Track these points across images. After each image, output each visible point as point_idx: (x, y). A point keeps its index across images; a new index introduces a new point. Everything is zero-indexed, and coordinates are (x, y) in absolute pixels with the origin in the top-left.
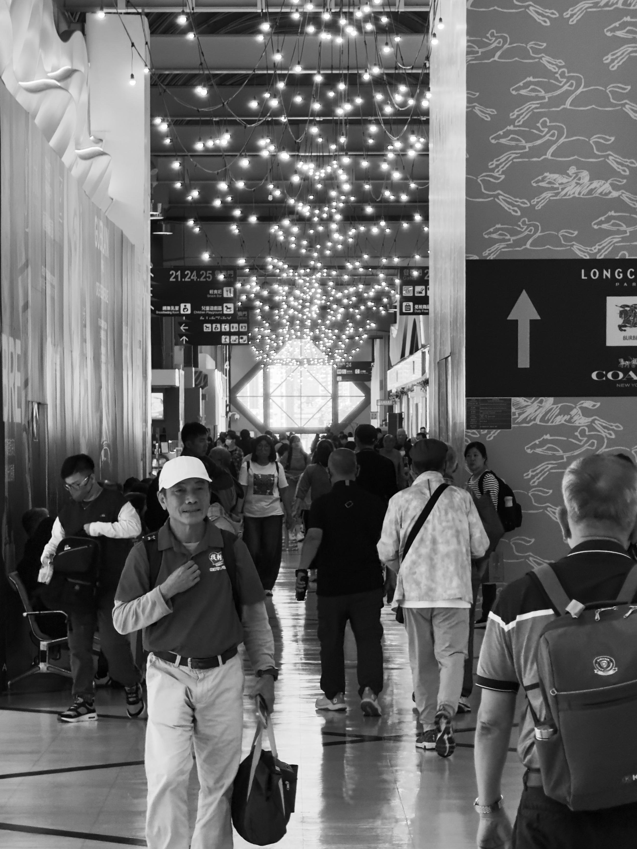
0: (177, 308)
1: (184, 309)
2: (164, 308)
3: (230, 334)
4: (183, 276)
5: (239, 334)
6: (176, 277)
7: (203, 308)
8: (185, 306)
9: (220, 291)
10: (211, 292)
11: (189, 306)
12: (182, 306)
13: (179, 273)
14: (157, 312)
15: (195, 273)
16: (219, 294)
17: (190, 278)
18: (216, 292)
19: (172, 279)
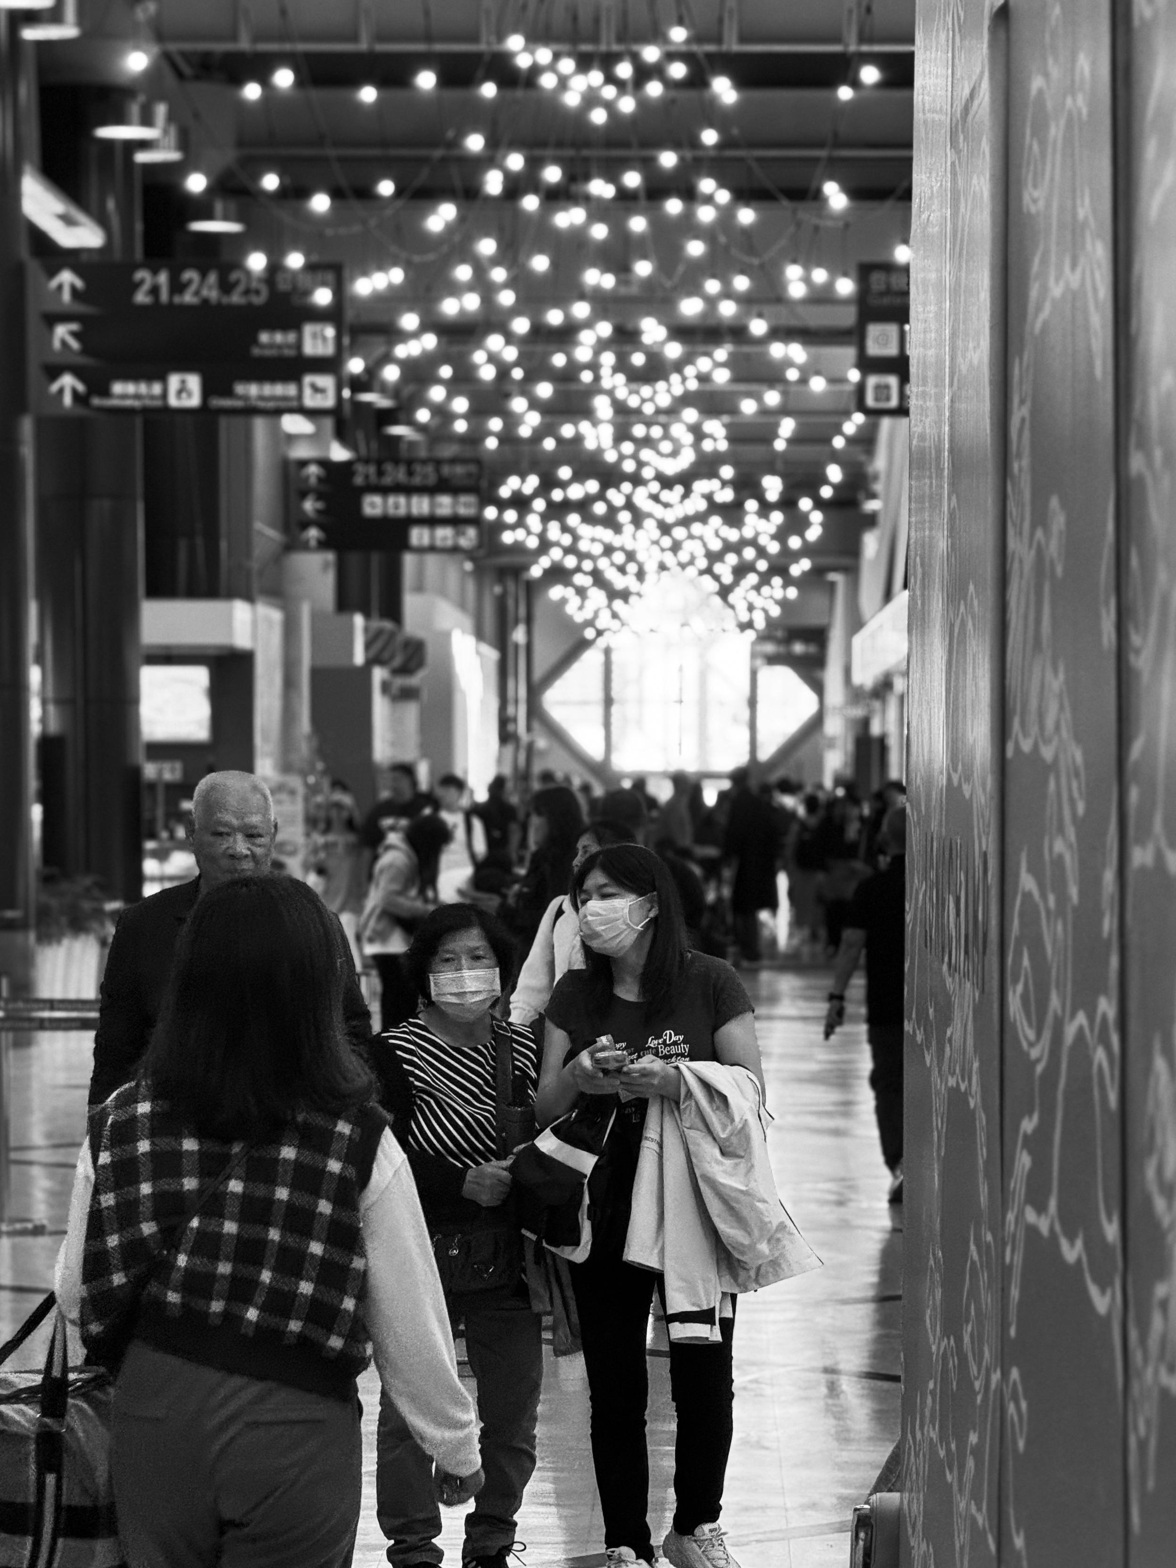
0: (157, 389)
1: (180, 392)
2: (118, 388)
3: (432, 521)
4: (177, 287)
5: (455, 521)
6: (155, 291)
7: (240, 389)
8: (183, 382)
9: (291, 337)
10: (264, 337)
11: (194, 382)
12: (174, 381)
13: (163, 278)
14: (96, 401)
15: (213, 278)
16: (289, 346)
17: (197, 293)
18: (279, 337)
19: (141, 297)
